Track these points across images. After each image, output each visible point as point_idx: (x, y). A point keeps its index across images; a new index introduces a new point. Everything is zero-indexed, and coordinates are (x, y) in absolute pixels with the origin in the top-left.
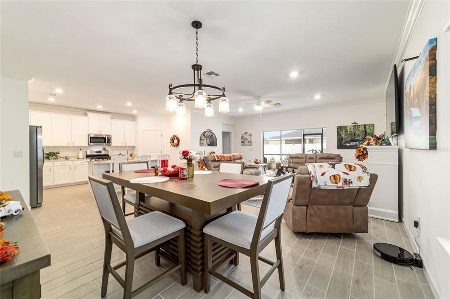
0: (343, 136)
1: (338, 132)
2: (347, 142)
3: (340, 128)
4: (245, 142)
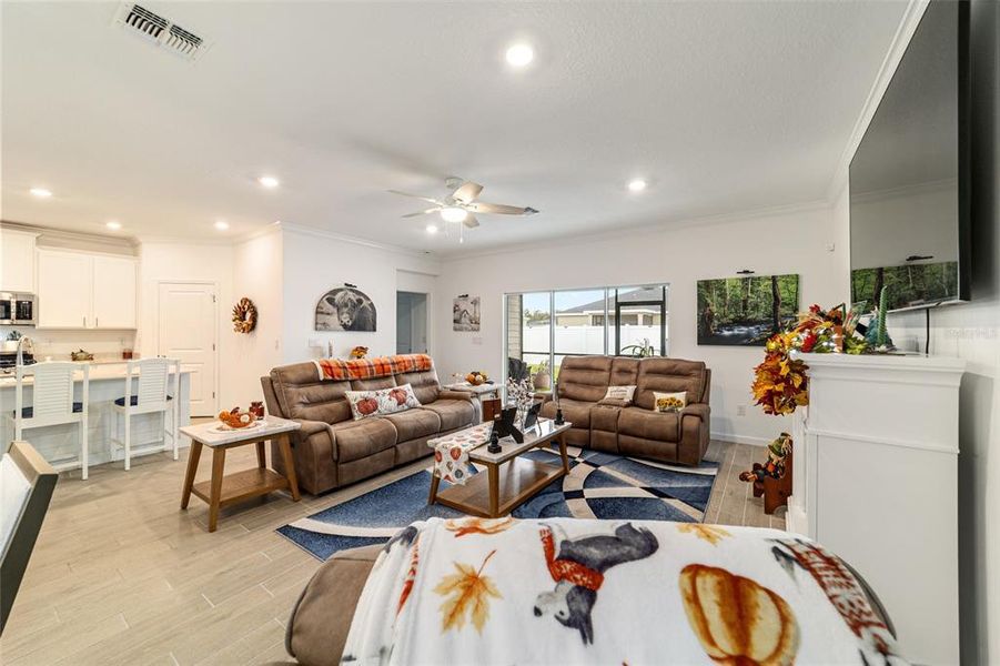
0: (714, 309)
1: (700, 297)
2: (723, 326)
3: (705, 287)
4: (463, 320)
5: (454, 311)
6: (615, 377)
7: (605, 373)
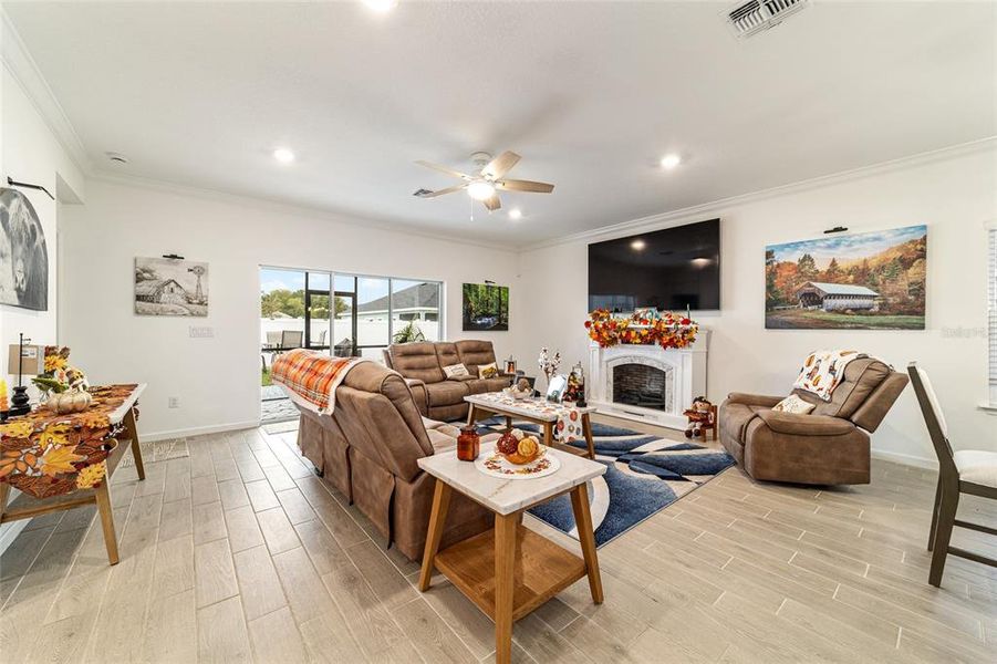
0: (472, 305)
1: (464, 295)
2: (477, 317)
3: (467, 288)
4: (164, 297)
5: (139, 279)
6: (443, 358)
7: (434, 357)
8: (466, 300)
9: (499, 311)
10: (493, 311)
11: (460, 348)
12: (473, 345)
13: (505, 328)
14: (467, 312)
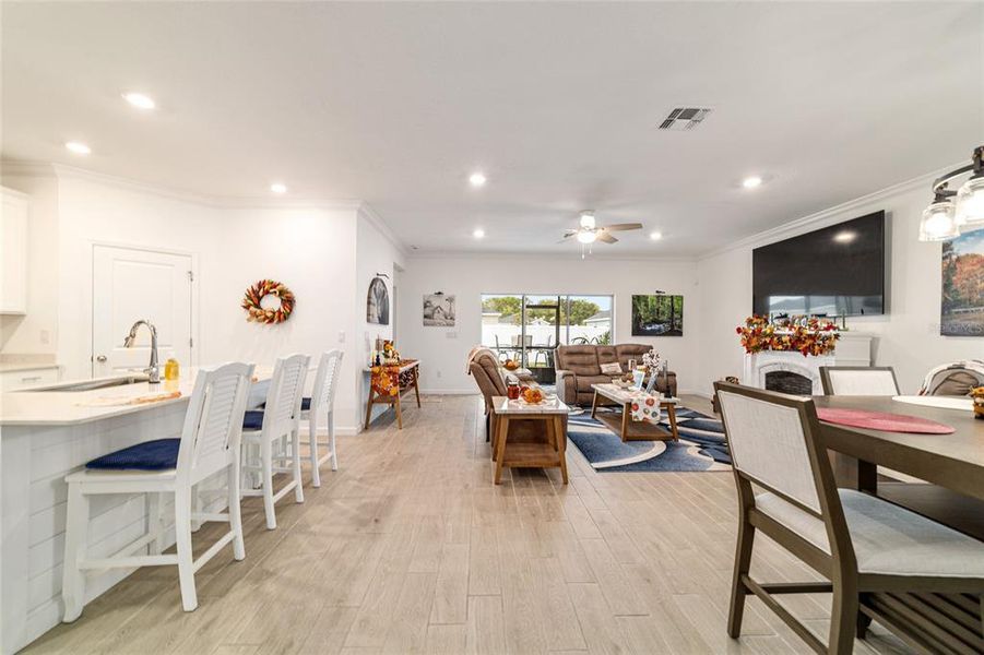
0: (642, 313)
1: (634, 306)
2: (646, 324)
3: (637, 299)
4: (436, 315)
5: (425, 307)
6: (602, 358)
7: (594, 356)
8: (635, 309)
9: (672, 318)
10: (665, 318)
11: (619, 350)
12: (632, 348)
13: (680, 333)
14: (637, 320)
